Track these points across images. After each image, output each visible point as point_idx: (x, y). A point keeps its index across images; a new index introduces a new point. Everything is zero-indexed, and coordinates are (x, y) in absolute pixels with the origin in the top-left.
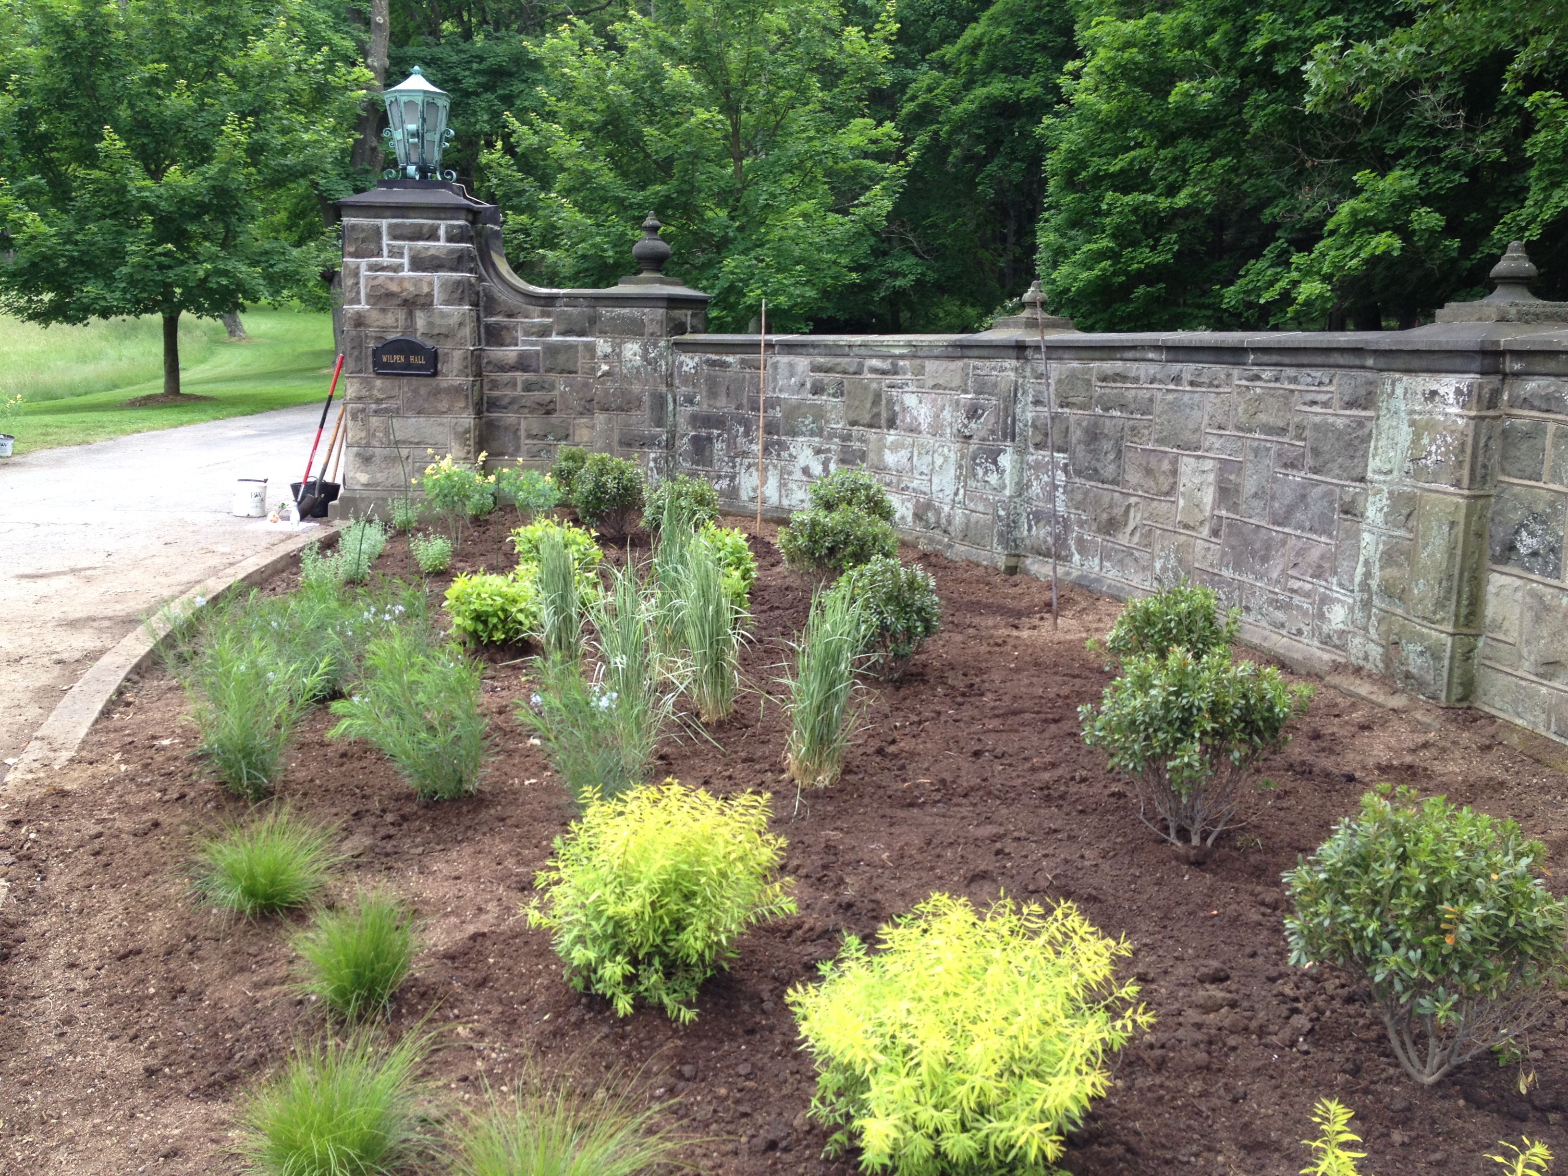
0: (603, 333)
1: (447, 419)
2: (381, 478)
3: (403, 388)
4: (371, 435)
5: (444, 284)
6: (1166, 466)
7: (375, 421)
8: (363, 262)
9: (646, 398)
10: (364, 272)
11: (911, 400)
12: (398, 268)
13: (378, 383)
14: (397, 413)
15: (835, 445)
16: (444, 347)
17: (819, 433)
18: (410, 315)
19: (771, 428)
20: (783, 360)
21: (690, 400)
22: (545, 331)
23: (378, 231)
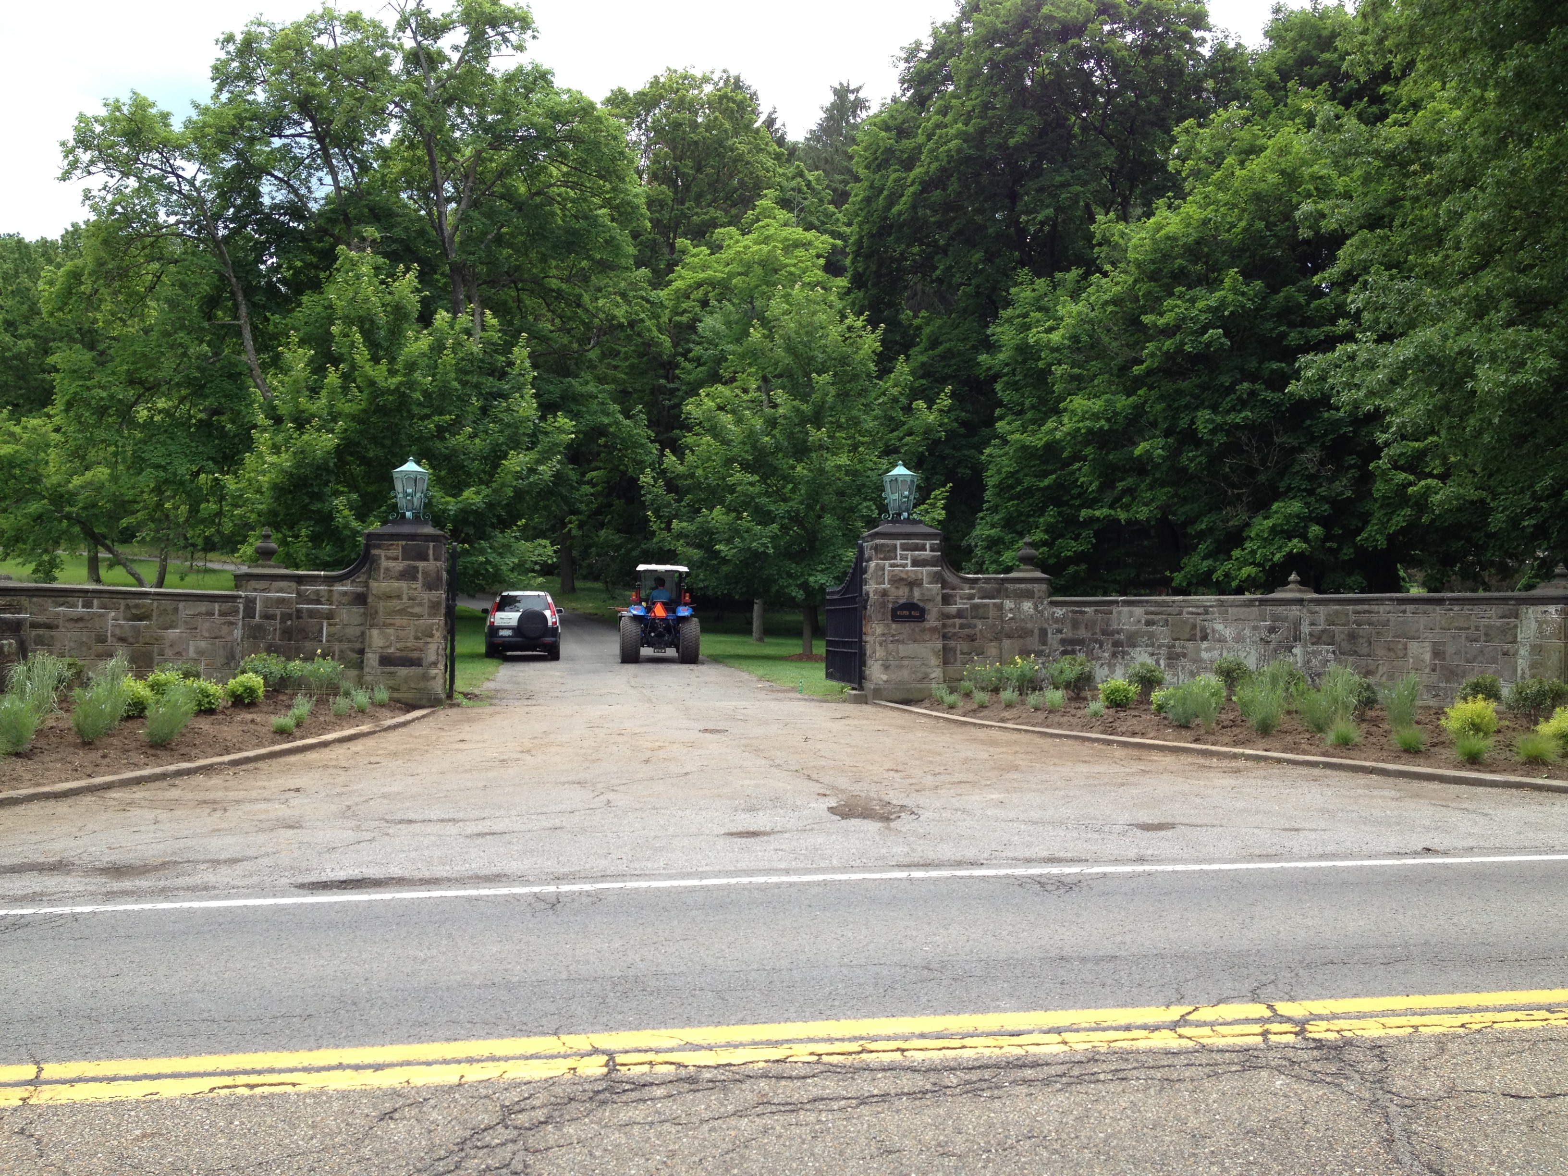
0: (1008, 597)
1: (928, 645)
2: (893, 677)
3: (905, 629)
4: (889, 653)
5: (929, 574)
6: (1400, 646)
7: (891, 646)
8: (887, 563)
9: (1036, 631)
10: (887, 568)
11: (1219, 627)
12: (905, 565)
13: (894, 626)
14: (902, 642)
15: (1163, 651)
16: (928, 606)
17: (1153, 645)
18: (911, 590)
19: (1116, 644)
20: (1126, 609)
21: (1060, 631)
22: (971, 597)
23: (895, 546)
